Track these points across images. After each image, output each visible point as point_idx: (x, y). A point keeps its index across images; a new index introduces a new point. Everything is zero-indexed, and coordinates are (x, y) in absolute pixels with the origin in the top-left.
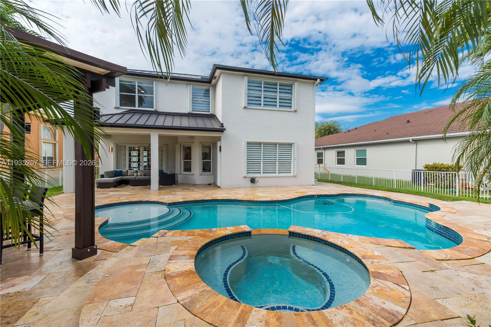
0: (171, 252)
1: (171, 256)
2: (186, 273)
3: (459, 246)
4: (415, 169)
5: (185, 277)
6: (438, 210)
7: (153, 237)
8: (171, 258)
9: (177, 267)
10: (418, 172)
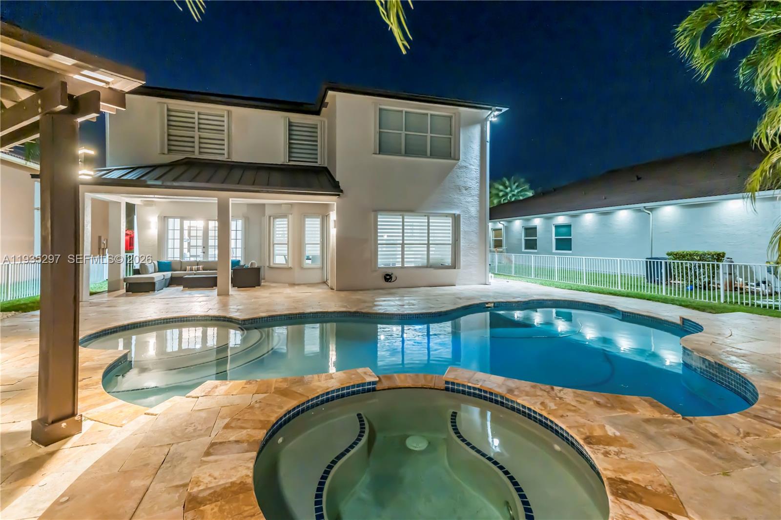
0: (213, 435)
1: (213, 445)
2: (233, 489)
3: (754, 406)
4: (650, 257)
5: (227, 502)
6: (701, 332)
7: (189, 397)
8: (211, 450)
9: (216, 474)
10: (657, 262)
